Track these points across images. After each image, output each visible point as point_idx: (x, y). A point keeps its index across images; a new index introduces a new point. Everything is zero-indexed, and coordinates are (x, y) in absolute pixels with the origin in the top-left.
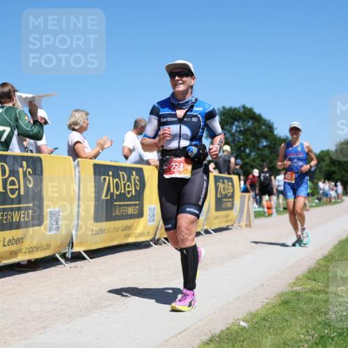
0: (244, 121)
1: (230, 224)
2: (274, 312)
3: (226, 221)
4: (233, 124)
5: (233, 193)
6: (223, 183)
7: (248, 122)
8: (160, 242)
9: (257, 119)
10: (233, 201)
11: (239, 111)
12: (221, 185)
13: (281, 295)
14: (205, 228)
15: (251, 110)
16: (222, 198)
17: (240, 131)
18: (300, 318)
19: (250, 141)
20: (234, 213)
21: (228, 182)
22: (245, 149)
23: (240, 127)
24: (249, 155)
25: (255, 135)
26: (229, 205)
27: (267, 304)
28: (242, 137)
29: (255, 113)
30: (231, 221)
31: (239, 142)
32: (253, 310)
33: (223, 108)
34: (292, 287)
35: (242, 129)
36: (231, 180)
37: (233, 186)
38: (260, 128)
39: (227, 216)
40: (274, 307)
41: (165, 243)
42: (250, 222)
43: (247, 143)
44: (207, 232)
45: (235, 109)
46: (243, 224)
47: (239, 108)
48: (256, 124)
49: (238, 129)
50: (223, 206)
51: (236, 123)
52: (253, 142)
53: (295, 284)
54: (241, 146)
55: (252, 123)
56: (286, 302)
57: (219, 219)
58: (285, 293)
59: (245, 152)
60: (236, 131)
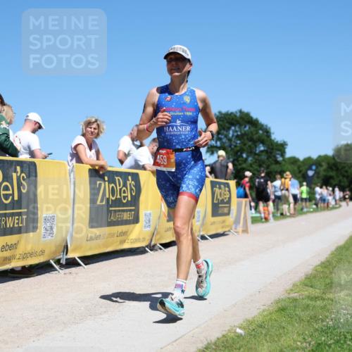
0: (240, 125)
1: (227, 229)
2: (271, 319)
3: (223, 227)
4: (229, 128)
5: (230, 198)
6: (220, 188)
7: (245, 127)
8: (156, 248)
9: (254, 123)
10: (230, 207)
11: (236, 116)
12: (217, 190)
13: (278, 302)
14: (202, 233)
15: (248, 115)
16: (218, 203)
17: (237, 136)
18: (297, 325)
19: (247, 146)
20: (231, 219)
21: (225, 187)
22: (242, 153)
23: (237, 131)
24: (246, 159)
25: (251, 140)
26: (226, 210)
27: (264, 311)
28: (238, 142)
29: (252, 118)
30: (228, 226)
31: (235, 146)
32: (250, 317)
34: (289, 293)
35: (239, 133)
36: (228, 185)
37: (230, 191)
38: (257, 133)
39: (224, 222)
40: (270, 314)
41: (161, 249)
42: (247, 227)
43: (245, 148)
44: (203, 238)
45: (232, 113)
46: (240, 228)
47: (236, 112)
48: (253, 129)
49: (235, 134)
50: (220, 212)
51: (233, 128)
52: (250, 146)
53: (292, 290)
54: (238, 151)
55: (249, 128)
56: (282, 309)
57: (216, 225)
58: (283, 299)
59: (242, 157)
60: (233, 136)
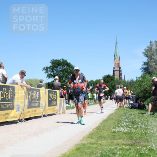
0: (63, 66)
2: (73, 154)
3: (53, 111)
4: (57, 67)
5: (57, 98)
6: (52, 94)
8: (22, 120)
9: (68, 65)
10: (57, 102)
11: (60, 61)
12: (51, 95)
13: (76, 145)
14: (44, 114)
15: (66, 61)
17: (61, 70)
18: (84, 156)
20: (57, 108)
22: (63, 78)
23: (61, 68)
24: (65, 81)
25: (67, 72)
26: (55, 103)
27: (70, 150)
28: (61, 73)
29: (67, 62)
30: (55, 111)
31: (60, 75)
32: (64, 153)
33: (53, 60)
34: (82, 141)
35: (62, 69)
36: (56, 92)
37: (57, 95)
38: (70, 69)
39: (54, 109)
40: (73, 151)
41: (24, 121)
42: (64, 111)
43: (64, 75)
44: (44, 116)
45: (59, 60)
46: (61, 112)
47: (61, 60)
48: (68, 67)
49: (60, 69)
50: (52, 104)
51: (59, 67)
52: (66, 75)
53: (83, 140)
54: (61, 77)
55: (66, 67)
56: (78, 149)
57: (50, 110)
58: (79, 144)
59: (63, 80)
60: (59, 70)
